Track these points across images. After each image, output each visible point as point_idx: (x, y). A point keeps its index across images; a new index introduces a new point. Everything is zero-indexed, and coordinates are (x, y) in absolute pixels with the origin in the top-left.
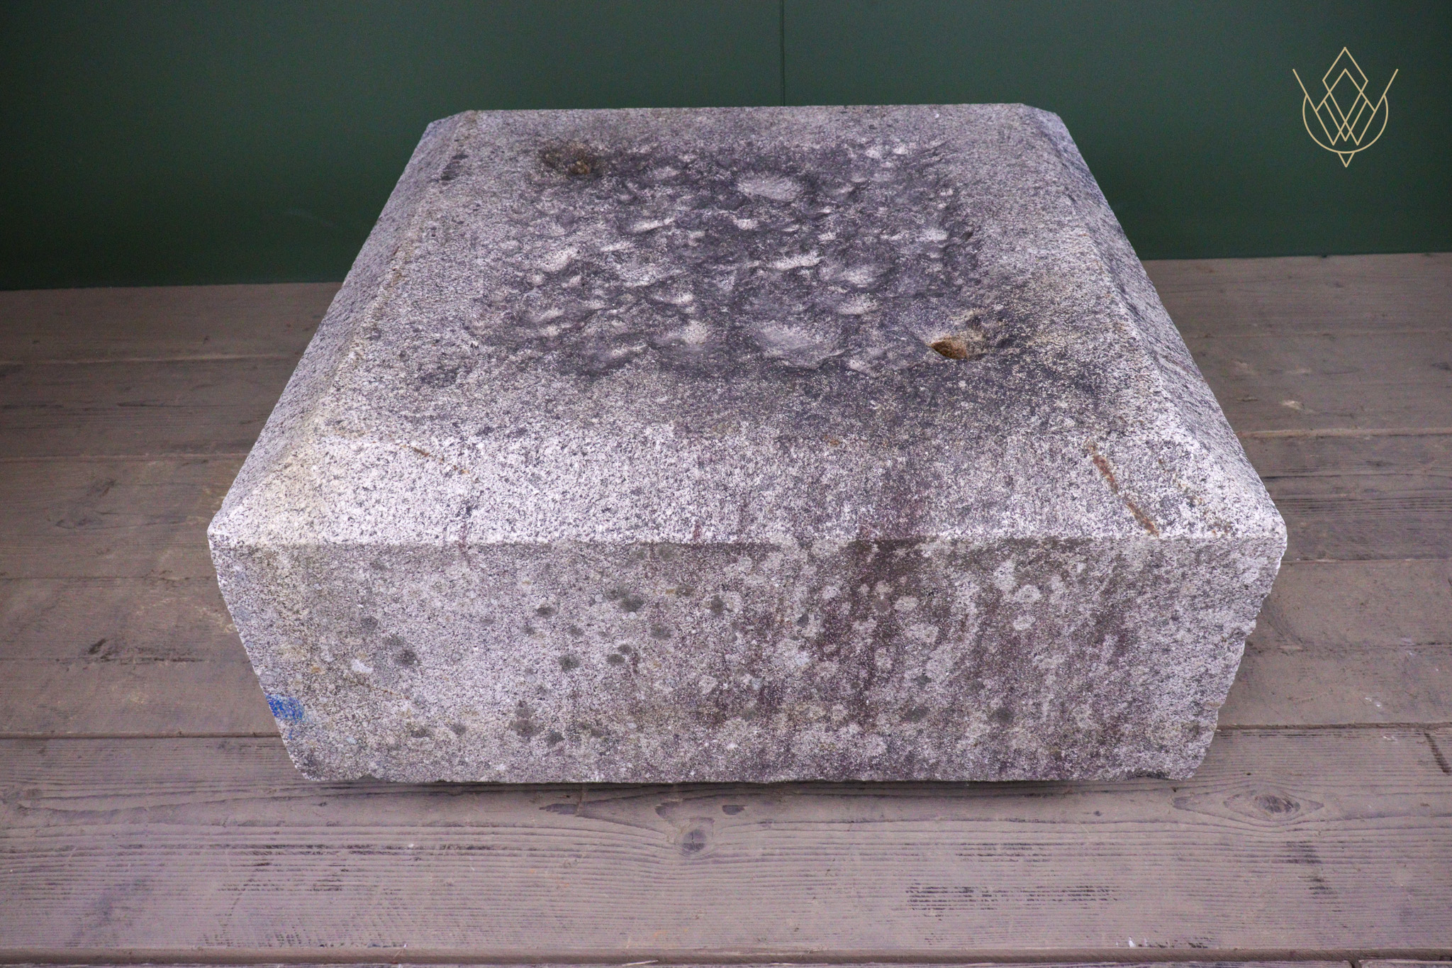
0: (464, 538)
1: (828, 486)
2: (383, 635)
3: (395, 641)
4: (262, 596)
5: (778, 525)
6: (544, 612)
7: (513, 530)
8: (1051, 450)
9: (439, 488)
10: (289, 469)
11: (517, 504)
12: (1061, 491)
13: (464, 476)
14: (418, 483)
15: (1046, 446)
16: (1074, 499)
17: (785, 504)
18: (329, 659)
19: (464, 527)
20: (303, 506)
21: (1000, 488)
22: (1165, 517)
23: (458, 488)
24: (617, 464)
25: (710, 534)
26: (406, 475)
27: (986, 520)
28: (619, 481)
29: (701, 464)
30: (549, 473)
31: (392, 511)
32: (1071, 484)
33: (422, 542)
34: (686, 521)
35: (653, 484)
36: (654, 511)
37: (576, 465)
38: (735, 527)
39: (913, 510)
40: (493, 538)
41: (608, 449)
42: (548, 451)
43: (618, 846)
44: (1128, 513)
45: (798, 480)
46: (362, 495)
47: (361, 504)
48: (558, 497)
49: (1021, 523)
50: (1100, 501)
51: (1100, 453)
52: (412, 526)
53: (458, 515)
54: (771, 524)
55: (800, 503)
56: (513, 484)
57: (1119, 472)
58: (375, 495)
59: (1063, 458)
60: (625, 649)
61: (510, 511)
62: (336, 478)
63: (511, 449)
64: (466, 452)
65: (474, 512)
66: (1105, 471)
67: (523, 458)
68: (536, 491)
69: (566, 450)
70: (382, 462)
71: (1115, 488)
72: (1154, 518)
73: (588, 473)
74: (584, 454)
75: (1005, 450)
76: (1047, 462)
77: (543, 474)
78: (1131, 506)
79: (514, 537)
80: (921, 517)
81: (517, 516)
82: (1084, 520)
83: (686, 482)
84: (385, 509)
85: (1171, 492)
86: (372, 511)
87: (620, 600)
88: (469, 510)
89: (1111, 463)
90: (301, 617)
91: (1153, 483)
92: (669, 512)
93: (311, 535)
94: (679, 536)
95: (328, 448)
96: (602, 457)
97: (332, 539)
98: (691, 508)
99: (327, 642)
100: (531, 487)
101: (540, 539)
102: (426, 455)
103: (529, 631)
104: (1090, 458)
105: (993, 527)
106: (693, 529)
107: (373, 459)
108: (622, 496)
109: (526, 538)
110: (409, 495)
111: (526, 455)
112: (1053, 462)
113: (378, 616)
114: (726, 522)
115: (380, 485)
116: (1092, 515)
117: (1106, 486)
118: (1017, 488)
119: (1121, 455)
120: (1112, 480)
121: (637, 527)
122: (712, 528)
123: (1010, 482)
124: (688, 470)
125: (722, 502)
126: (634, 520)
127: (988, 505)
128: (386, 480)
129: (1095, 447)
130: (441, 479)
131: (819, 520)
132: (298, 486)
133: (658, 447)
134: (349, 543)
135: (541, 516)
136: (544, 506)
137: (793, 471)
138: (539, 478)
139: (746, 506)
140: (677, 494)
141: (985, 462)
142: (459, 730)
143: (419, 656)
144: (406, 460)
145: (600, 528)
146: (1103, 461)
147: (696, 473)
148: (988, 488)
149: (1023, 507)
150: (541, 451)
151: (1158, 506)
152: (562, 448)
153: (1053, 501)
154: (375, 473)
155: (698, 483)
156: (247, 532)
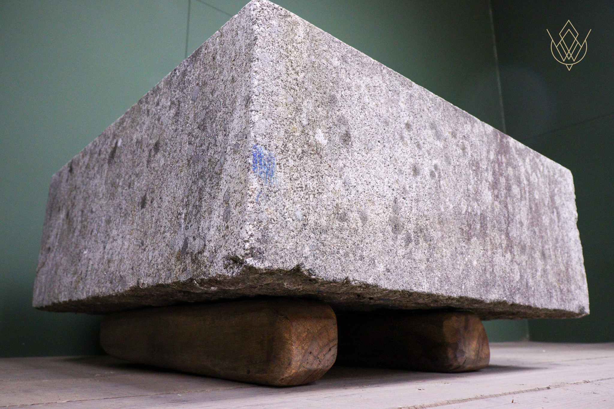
2: (338, 113)
3: (342, 121)
4: (281, 50)
6: (408, 126)
18: (305, 122)
60: (436, 167)
87: (434, 131)
90: (299, 78)
99: (308, 105)
103: (402, 138)
113: (338, 96)
142: (364, 219)
143: (353, 139)
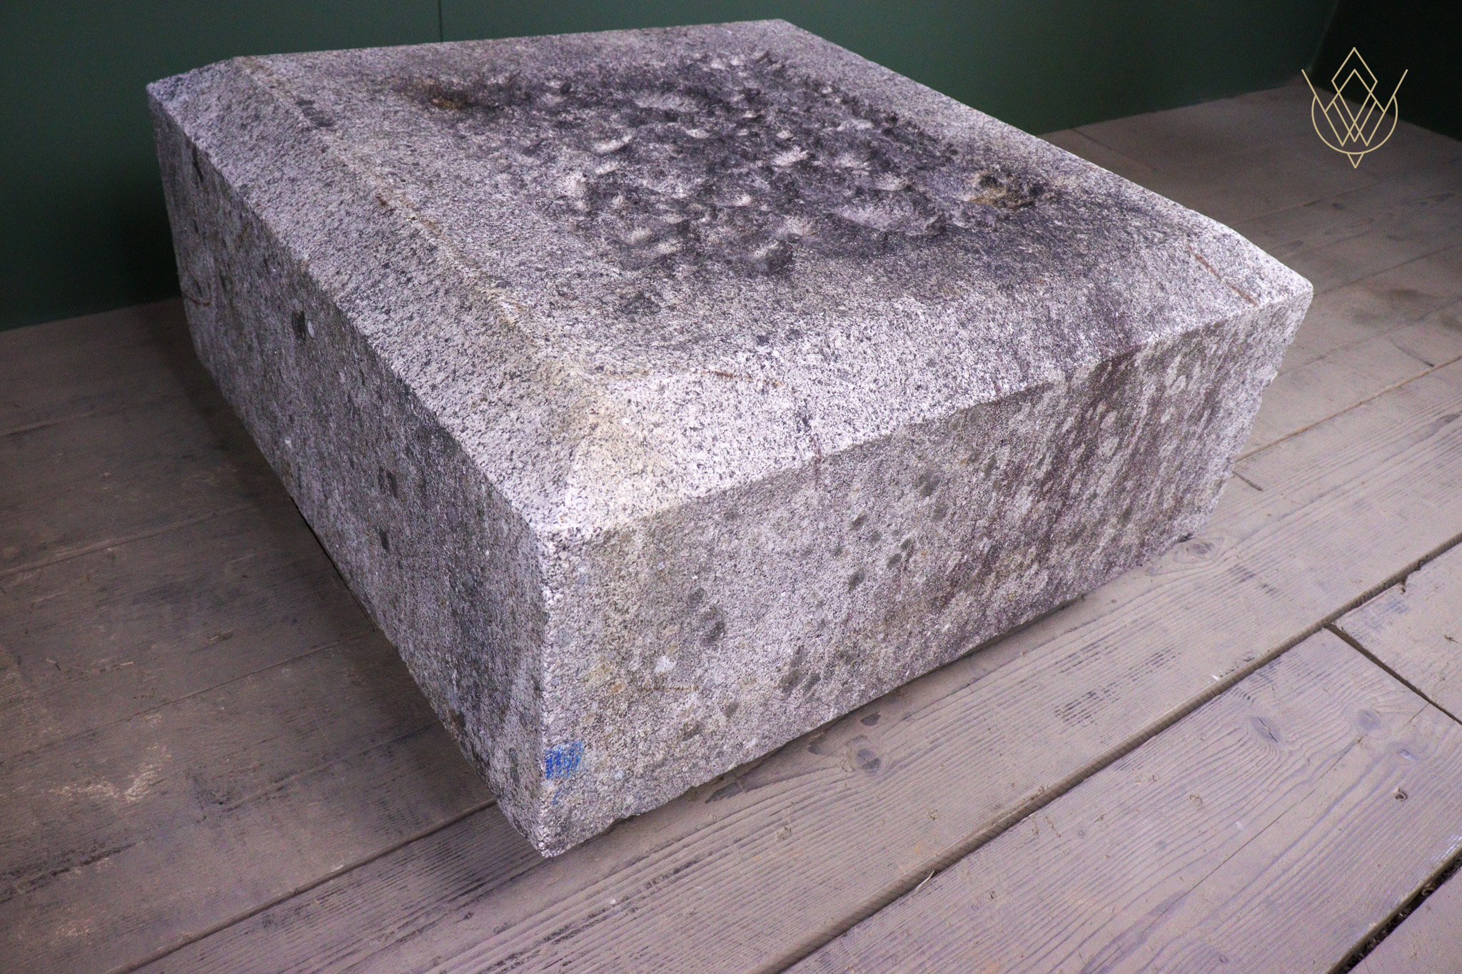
0: (819, 451)
1: (1059, 321)
2: (703, 611)
3: (711, 614)
4: (596, 601)
5: (1047, 364)
6: (858, 523)
7: (856, 430)
8: (1170, 256)
9: (765, 407)
10: (599, 430)
11: (843, 403)
12: (1192, 287)
13: (780, 389)
14: (743, 408)
16: (1203, 291)
17: (1041, 344)
18: (636, 667)
19: (812, 440)
20: (640, 467)
21: (1159, 294)
23: (781, 403)
24: (900, 342)
25: (1007, 386)
26: (725, 404)
27: (1166, 322)
28: (912, 358)
29: (963, 325)
30: (851, 365)
31: (735, 445)
32: (1194, 280)
33: (783, 468)
34: (983, 379)
35: (939, 353)
36: (955, 378)
37: (869, 351)
38: (1020, 374)
39: (1122, 325)
40: (845, 443)
41: (885, 328)
42: (838, 344)
43: (810, 797)
44: (1235, 293)
45: (1037, 321)
46: (696, 438)
47: (700, 447)
48: (873, 386)
49: (1186, 318)
50: (1217, 289)
51: (1196, 252)
52: (763, 454)
53: (799, 431)
54: (1042, 364)
55: (1050, 340)
56: (828, 385)
57: (1213, 264)
58: (708, 433)
59: (1179, 260)
60: (906, 545)
61: (842, 412)
62: (657, 425)
63: (804, 349)
64: (767, 363)
65: (812, 423)
66: (1206, 265)
67: (820, 356)
68: (851, 387)
69: (852, 339)
70: (692, 396)
71: (1219, 277)
72: (1250, 294)
73: (883, 356)
74: (869, 339)
75: (1144, 262)
76: (1173, 266)
77: (847, 367)
78: (1234, 288)
79: (861, 437)
80: (1130, 330)
81: (851, 415)
82: (1217, 305)
83: (962, 344)
84: (727, 445)
85: (1247, 272)
86: (717, 451)
87: (923, 486)
88: (805, 421)
90: (628, 617)
92: (967, 376)
93: (670, 496)
94: (986, 394)
95: (627, 395)
96: (884, 338)
97: (695, 494)
98: (980, 367)
100: (844, 383)
101: (884, 432)
102: (731, 376)
103: (838, 552)
104: (1193, 257)
105: (1173, 326)
106: (992, 386)
107: (681, 395)
108: (921, 370)
109: (872, 434)
110: (739, 423)
111: (821, 351)
113: (707, 585)
114: (1011, 372)
115: (707, 421)
116: (1219, 301)
117: (1213, 276)
118: (1168, 290)
120: (1213, 271)
122: (1006, 381)
123: (1162, 288)
124: (957, 333)
125: (998, 354)
126: (946, 391)
127: (1161, 309)
128: (708, 413)
129: (1191, 248)
130: (761, 398)
131: (1070, 351)
132: (621, 446)
133: (922, 318)
134: (713, 492)
135: (871, 410)
136: (867, 398)
137: (1029, 313)
138: (846, 373)
139: (1016, 353)
140: (962, 356)
141: (1139, 275)
142: (732, 710)
143: (728, 626)
144: (715, 389)
145: (925, 406)
146: (1201, 258)
147: (963, 333)
149: (1180, 305)
150: (832, 346)
152: (848, 337)
153: (1192, 296)
154: (692, 409)
155: (971, 342)
156: (599, 514)
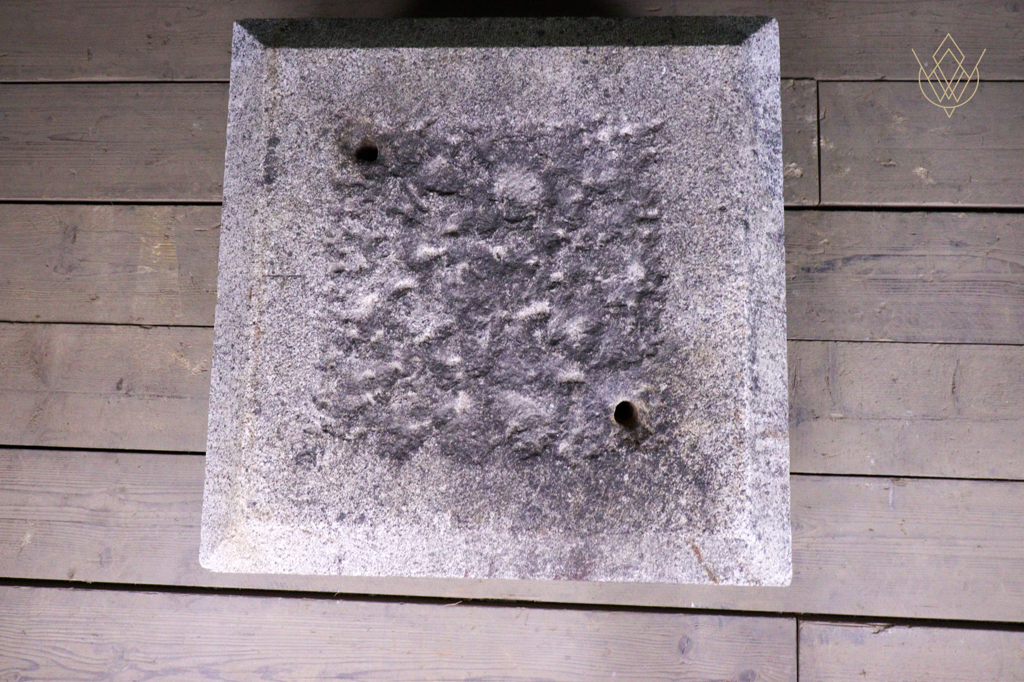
0: (340, 574)
1: (538, 556)
5: (511, 573)
7: (366, 570)
8: (668, 541)
9: (322, 550)
10: (234, 538)
11: (366, 558)
12: (669, 561)
13: (334, 544)
14: (309, 547)
15: (665, 539)
16: (676, 565)
17: (515, 563)
19: (339, 568)
20: (248, 556)
21: (635, 559)
22: (725, 576)
23: (332, 550)
24: (419, 541)
25: (473, 575)
26: (301, 543)
27: (625, 574)
28: (421, 549)
29: (467, 542)
30: (381, 544)
31: (298, 560)
32: (676, 558)
35: (440, 551)
36: (442, 564)
37: (396, 541)
38: (487, 572)
39: (586, 568)
40: (356, 575)
41: (414, 533)
42: (379, 534)
44: (705, 573)
45: (522, 552)
46: (280, 552)
47: (280, 556)
48: (388, 556)
49: (644, 576)
50: (691, 567)
51: (696, 544)
52: (310, 567)
53: (334, 563)
54: (507, 572)
55: (523, 562)
56: (362, 549)
57: (704, 553)
58: (287, 552)
59: (674, 545)
61: (363, 562)
62: (262, 543)
63: (358, 531)
64: (333, 533)
65: (343, 562)
66: (697, 552)
68: (375, 553)
69: (389, 533)
70: (286, 536)
71: (700, 561)
72: (719, 576)
73: (404, 545)
74: (400, 535)
75: (642, 540)
76: (665, 547)
77: (378, 544)
78: (707, 570)
79: (367, 574)
80: (589, 572)
81: (367, 565)
82: (680, 576)
83: (459, 550)
84: (294, 559)
85: (732, 564)
86: (287, 559)
88: (340, 561)
89: (701, 549)
91: (723, 560)
92: (450, 565)
93: (257, 570)
94: (457, 576)
95: (253, 528)
96: (410, 536)
97: (268, 573)
98: (462, 563)
100: (372, 550)
101: (381, 575)
102: (310, 533)
104: (690, 546)
105: (628, 578)
106: (464, 573)
107: (280, 534)
108: (424, 556)
109: (374, 574)
110: (305, 552)
111: (367, 535)
112: (668, 547)
114: (482, 571)
115: (288, 547)
116: (684, 574)
117: (696, 559)
118: (645, 559)
119: (708, 544)
120: (699, 557)
121: (433, 571)
122: (475, 573)
123: (642, 557)
124: (459, 545)
125: (479, 561)
126: (431, 568)
127: (627, 567)
128: (291, 545)
129: (694, 540)
130: (322, 545)
131: (533, 571)
132: (242, 547)
133: (442, 533)
135: (380, 565)
136: (381, 560)
137: (519, 547)
138: (376, 546)
139: (493, 563)
140: (454, 556)
141: (629, 546)
144: (299, 535)
145: (413, 572)
146: (697, 548)
147: (465, 546)
148: (628, 559)
149: (647, 569)
150: (375, 533)
151: (722, 570)
152: (387, 532)
153: (664, 566)
154: (283, 541)
155: (466, 551)
156: (222, 567)
